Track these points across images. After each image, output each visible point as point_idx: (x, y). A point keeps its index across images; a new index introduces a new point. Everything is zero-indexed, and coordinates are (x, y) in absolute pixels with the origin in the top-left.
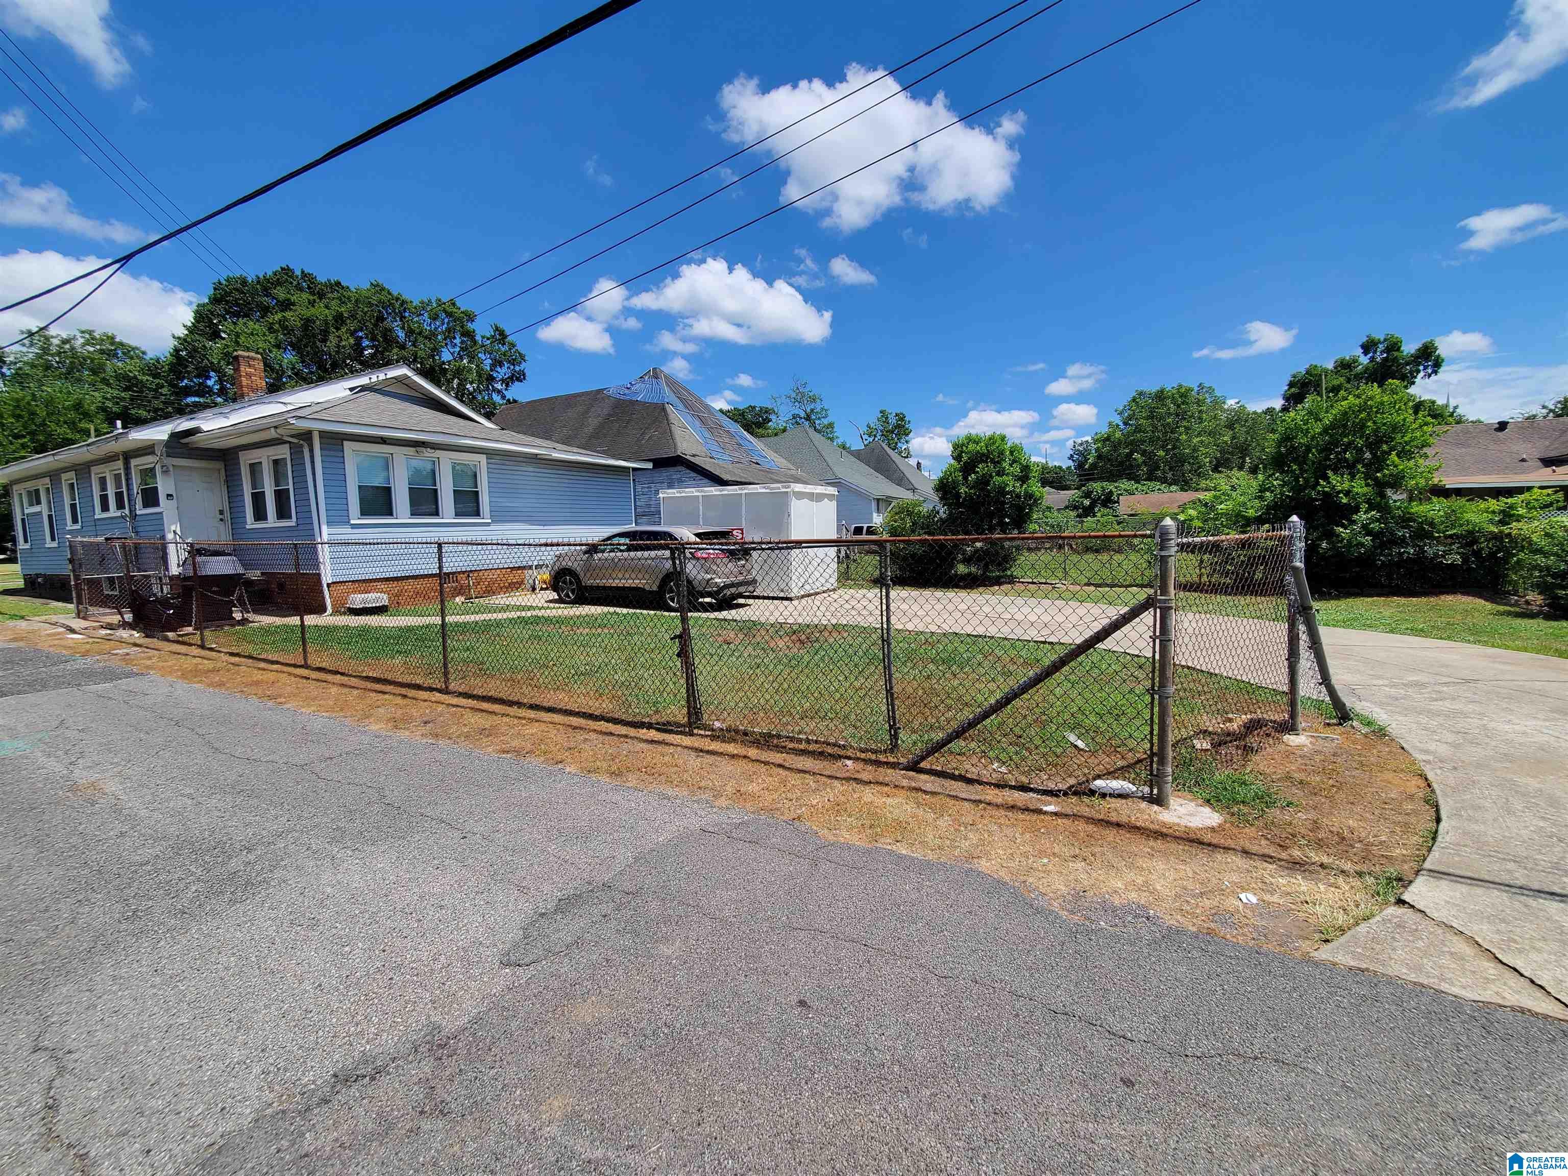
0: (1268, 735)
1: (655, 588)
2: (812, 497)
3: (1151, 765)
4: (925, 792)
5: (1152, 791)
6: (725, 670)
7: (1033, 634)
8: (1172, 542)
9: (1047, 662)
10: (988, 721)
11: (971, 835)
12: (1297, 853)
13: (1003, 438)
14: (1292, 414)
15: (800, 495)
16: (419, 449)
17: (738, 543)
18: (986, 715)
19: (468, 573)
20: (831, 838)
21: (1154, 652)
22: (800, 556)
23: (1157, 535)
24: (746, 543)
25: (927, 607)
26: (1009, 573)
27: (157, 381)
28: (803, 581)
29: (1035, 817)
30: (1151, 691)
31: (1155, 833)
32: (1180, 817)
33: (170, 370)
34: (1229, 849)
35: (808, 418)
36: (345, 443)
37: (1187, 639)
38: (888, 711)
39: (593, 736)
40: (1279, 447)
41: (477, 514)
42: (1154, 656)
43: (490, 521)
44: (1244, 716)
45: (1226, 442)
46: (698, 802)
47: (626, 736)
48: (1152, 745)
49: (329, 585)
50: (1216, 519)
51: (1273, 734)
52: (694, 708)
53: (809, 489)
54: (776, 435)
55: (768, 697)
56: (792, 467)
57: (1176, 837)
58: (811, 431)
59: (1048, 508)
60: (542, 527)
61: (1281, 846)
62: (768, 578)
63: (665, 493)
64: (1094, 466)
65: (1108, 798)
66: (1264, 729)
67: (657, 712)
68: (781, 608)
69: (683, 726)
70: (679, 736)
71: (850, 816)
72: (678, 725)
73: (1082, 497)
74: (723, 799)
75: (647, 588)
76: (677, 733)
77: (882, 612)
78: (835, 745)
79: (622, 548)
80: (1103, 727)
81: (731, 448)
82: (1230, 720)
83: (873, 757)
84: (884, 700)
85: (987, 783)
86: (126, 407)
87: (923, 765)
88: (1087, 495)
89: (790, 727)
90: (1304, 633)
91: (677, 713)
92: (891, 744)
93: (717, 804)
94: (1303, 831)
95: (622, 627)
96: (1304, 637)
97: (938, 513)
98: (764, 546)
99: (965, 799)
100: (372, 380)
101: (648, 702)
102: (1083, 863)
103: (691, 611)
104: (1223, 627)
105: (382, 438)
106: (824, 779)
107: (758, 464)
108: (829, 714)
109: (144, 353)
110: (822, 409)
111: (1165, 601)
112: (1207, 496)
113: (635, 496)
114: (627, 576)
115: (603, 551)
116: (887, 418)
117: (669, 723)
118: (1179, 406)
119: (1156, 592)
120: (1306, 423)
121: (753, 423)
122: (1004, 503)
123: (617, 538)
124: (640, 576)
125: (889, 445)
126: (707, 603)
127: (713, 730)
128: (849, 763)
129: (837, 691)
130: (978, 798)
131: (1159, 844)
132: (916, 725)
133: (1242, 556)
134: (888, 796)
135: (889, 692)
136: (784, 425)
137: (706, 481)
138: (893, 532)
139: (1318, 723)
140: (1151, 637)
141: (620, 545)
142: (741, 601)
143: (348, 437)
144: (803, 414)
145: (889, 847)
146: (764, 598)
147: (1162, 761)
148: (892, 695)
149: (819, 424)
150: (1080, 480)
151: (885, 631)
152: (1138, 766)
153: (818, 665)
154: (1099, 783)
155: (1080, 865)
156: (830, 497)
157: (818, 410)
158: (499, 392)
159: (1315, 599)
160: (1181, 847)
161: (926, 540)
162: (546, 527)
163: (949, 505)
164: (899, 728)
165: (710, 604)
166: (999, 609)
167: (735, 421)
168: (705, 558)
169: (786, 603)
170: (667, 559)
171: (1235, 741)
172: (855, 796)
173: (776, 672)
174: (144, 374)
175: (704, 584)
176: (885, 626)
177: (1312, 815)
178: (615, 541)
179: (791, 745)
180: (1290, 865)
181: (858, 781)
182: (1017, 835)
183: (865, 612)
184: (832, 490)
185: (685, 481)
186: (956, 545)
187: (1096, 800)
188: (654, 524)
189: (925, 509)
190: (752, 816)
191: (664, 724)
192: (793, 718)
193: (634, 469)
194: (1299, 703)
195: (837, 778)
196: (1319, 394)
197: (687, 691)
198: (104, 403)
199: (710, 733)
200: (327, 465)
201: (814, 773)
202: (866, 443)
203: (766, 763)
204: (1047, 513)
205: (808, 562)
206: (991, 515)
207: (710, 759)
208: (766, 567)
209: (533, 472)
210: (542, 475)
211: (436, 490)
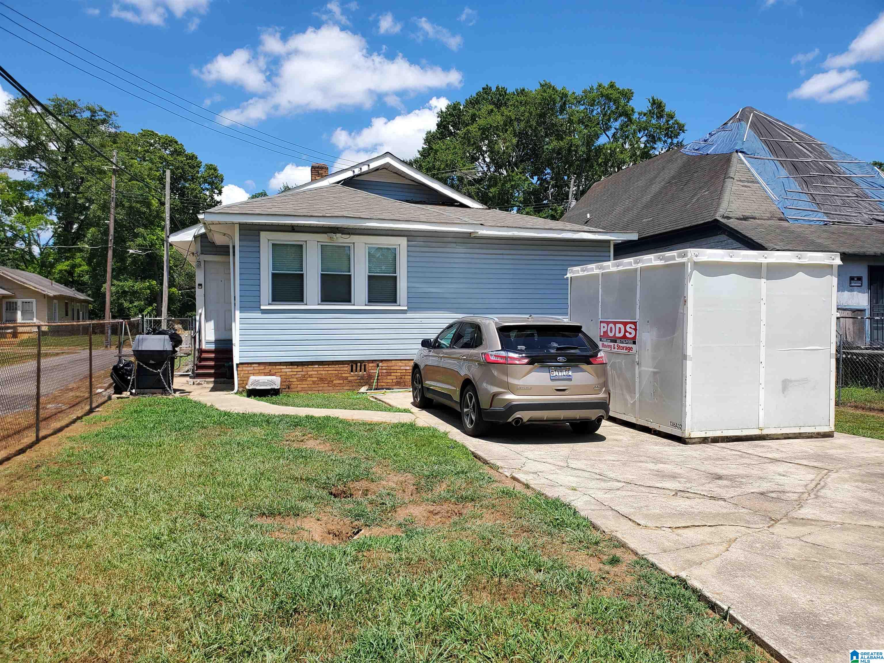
15: (716, 269)
19: (378, 362)
36: (263, 234)
41: (394, 301)
43: (406, 308)
63: (572, 272)
75: (454, 397)
100: (356, 173)
105: (291, 226)
156: (818, 269)
175: (489, 399)
200: (244, 255)
209: (465, 253)
210: (476, 256)
211: (350, 276)
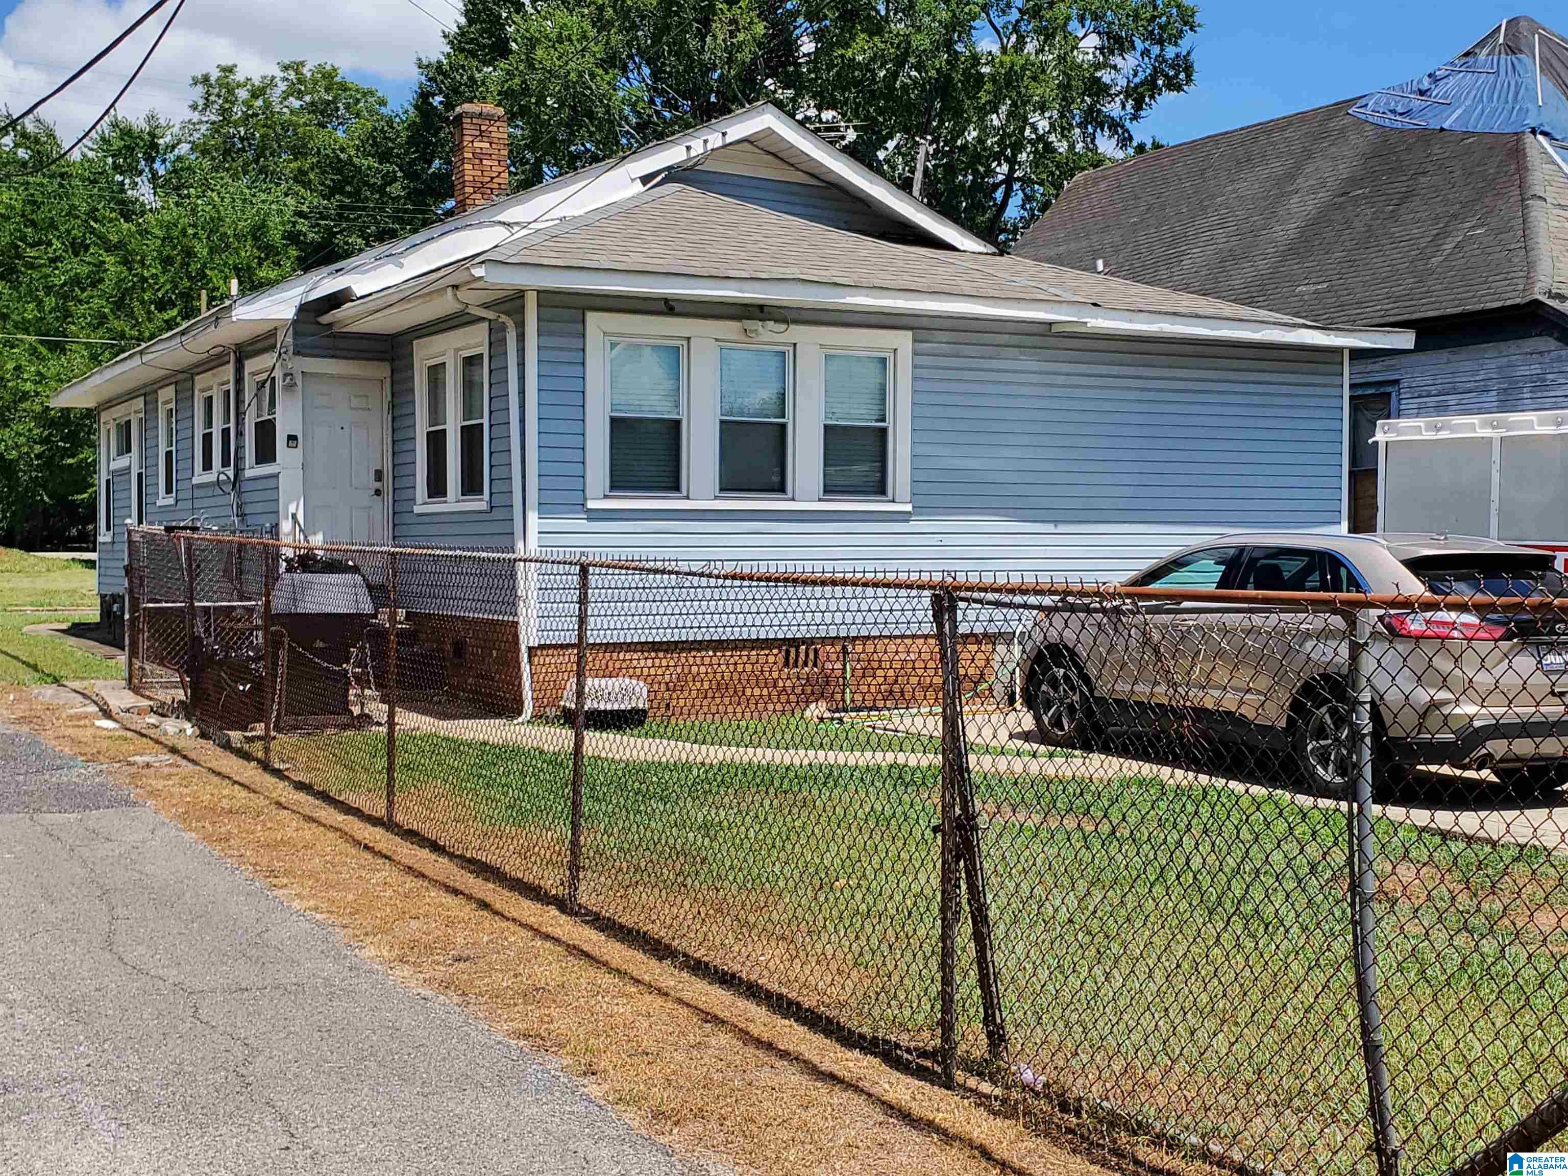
16: (749, 324)
19: (844, 643)
27: (387, 167)
33: (411, 141)
36: (591, 317)
41: (880, 489)
43: (908, 508)
49: (530, 649)
60: (1050, 528)
63: (1383, 430)
86: (328, 229)
100: (693, 153)
105: (666, 301)
109: (383, 103)
143: (599, 302)
158: (1115, 126)
162: (1062, 528)
174: (366, 155)
198: (294, 224)
200: (548, 369)
209: (1041, 373)
210: (1061, 379)
211: (783, 426)
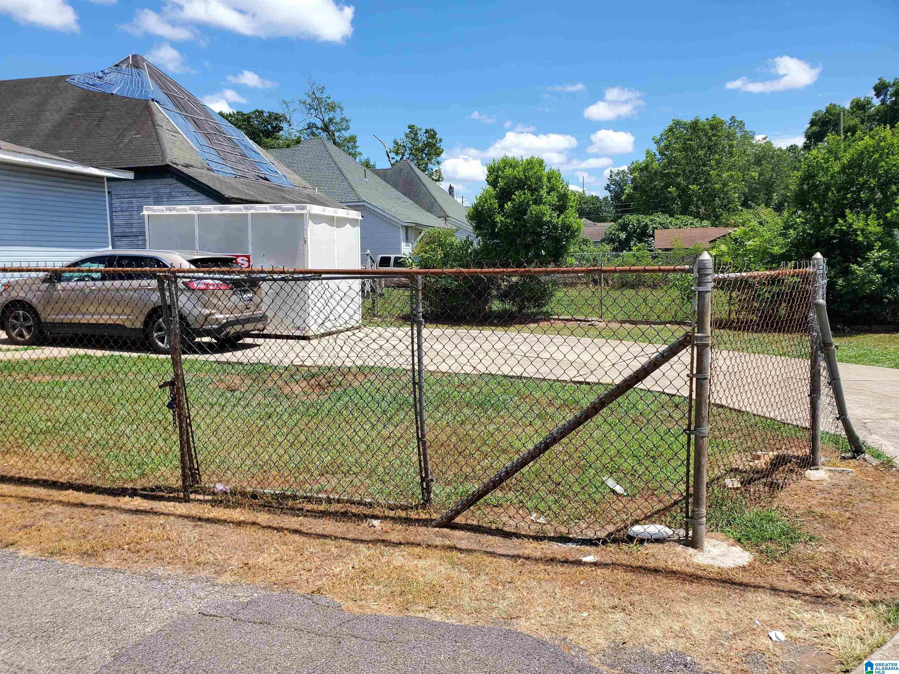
0: (792, 471)
1: (139, 325)
2: (331, 221)
3: (687, 507)
4: (461, 550)
5: (687, 534)
6: (228, 422)
7: (572, 373)
8: (709, 277)
9: (585, 404)
10: (526, 468)
11: (509, 594)
12: (819, 587)
13: (541, 163)
14: (814, 152)
15: (318, 219)
17: (243, 272)
18: (524, 463)
20: (357, 611)
21: (691, 391)
22: (319, 288)
23: (695, 270)
24: (253, 272)
25: (462, 346)
26: (544, 309)
28: (323, 317)
29: (574, 569)
30: (688, 431)
31: (691, 576)
32: (713, 559)
34: (759, 587)
35: (326, 129)
37: (721, 376)
38: (420, 462)
39: (57, 509)
40: (802, 184)
42: (691, 395)
44: (771, 453)
45: (753, 178)
46: (196, 581)
47: (102, 507)
48: (688, 487)
50: (745, 255)
51: (796, 469)
52: (190, 469)
53: (329, 211)
54: (288, 146)
55: (281, 451)
56: (308, 185)
57: (710, 579)
58: (330, 145)
59: (584, 240)
61: (805, 581)
62: (281, 314)
63: (150, 210)
64: (630, 197)
65: (646, 544)
66: (789, 464)
67: (143, 475)
68: (298, 348)
69: (177, 490)
70: (172, 503)
71: (378, 584)
72: (172, 490)
73: (618, 230)
74: (227, 575)
75: (128, 325)
76: (169, 499)
77: (413, 352)
78: (360, 503)
79: (95, 275)
80: (641, 470)
81: (234, 159)
82: (759, 458)
83: (403, 514)
84: (416, 450)
85: (525, 536)
87: (459, 520)
88: (624, 227)
89: (307, 485)
90: (824, 368)
91: (169, 475)
92: (423, 499)
93: (220, 581)
94: (824, 564)
95: (95, 373)
96: (824, 373)
97: (472, 243)
98: (275, 276)
99: (503, 555)
101: (131, 464)
102: (622, 614)
103: (185, 353)
104: (754, 365)
106: (348, 544)
107: (266, 179)
108: (353, 468)
110: (343, 119)
111: (702, 338)
112: (738, 232)
113: (111, 212)
114: (101, 309)
115: (69, 279)
116: (416, 134)
117: (158, 488)
118: (710, 139)
119: (693, 329)
120: (827, 161)
121: (261, 131)
122: (540, 234)
123: (89, 264)
124: (119, 310)
125: (418, 166)
126: (205, 343)
127: (214, 494)
128: (376, 522)
129: (362, 441)
130: (516, 552)
131: (694, 588)
132: (450, 475)
133: (766, 293)
134: (420, 558)
135: (421, 439)
136: (298, 135)
137: (204, 197)
138: (424, 264)
139: (835, 458)
140: (688, 376)
141: (91, 271)
142: (249, 341)
144: (319, 124)
145: (421, 615)
146: (277, 337)
147: (697, 503)
148: (424, 443)
149: (339, 137)
150: (617, 212)
151: (416, 374)
152: (673, 508)
153: (340, 413)
154: (637, 529)
155: (619, 616)
156: (353, 222)
157: (338, 120)
159: (834, 336)
160: (715, 589)
161: (461, 272)
163: (484, 235)
164: (432, 480)
165: (210, 345)
166: (538, 348)
167: (239, 127)
168: (202, 290)
169: (303, 342)
170: (154, 290)
171: (763, 477)
172: (383, 560)
173: (291, 423)
175: (201, 320)
176: (416, 367)
177: (832, 548)
178: (85, 267)
179: (309, 507)
180: (814, 599)
181: (386, 543)
182: (557, 590)
183: (394, 353)
184: (355, 215)
185: (176, 196)
186: (492, 279)
187: (633, 547)
188: (138, 247)
189: (458, 240)
190: (263, 592)
191: (152, 490)
192: (312, 475)
193: (110, 179)
194: (820, 438)
195: (362, 541)
196: (838, 133)
197: (182, 449)
199: (210, 498)
201: (336, 538)
202: (393, 161)
203: (279, 529)
204: (584, 247)
205: (329, 295)
206: (527, 247)
207: (210, 528)
208: (278, 301)
